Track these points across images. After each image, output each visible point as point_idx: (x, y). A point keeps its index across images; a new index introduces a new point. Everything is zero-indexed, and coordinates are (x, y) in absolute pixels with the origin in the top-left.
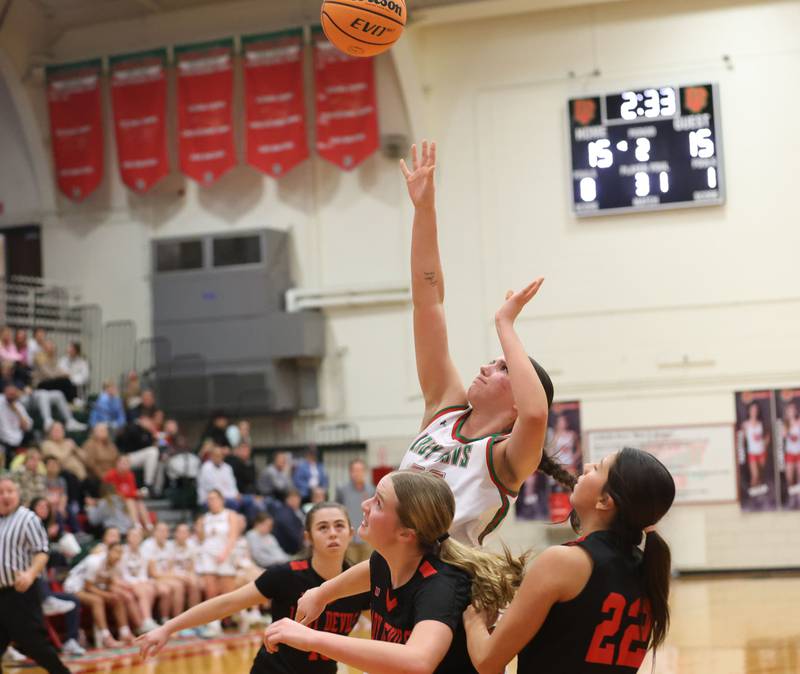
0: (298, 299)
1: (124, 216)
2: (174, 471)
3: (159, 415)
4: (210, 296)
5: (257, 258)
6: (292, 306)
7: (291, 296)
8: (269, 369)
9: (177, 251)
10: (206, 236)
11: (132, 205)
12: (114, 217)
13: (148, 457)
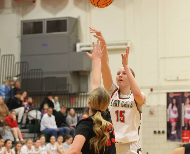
0: (81, 47)
1: (10, 11)
2: (31, 117)
3: (25, 94)
4: (45, 45)
5: (65, 30)
6: (78, 50)
7: (78, 45)
8: (68, 76)
9: (32, 25)
10: (44, 19)
11: (14, 6)
12: (6, 11)
13: (20, 110)
